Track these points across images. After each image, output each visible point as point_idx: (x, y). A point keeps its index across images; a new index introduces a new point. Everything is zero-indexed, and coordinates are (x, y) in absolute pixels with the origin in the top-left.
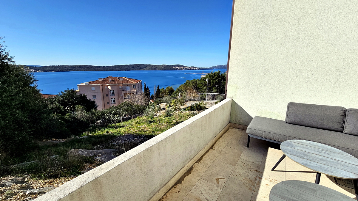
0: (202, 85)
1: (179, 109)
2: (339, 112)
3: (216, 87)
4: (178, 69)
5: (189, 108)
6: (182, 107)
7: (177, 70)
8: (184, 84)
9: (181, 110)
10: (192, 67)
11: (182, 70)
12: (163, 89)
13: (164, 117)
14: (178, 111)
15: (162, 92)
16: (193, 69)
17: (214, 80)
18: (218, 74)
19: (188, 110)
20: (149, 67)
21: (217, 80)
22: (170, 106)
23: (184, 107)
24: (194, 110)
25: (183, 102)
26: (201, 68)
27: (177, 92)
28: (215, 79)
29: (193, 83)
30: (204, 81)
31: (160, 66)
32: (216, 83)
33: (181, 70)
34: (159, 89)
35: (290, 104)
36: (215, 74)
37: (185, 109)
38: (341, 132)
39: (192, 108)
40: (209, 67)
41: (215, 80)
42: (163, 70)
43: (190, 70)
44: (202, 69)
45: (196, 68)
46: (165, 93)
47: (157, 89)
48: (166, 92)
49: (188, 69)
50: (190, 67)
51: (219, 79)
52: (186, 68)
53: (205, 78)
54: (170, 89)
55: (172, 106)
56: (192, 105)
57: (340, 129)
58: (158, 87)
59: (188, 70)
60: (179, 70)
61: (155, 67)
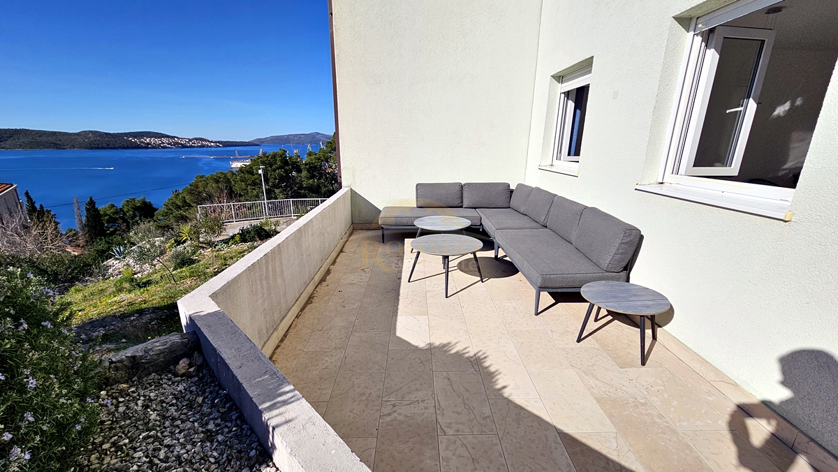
0: (247, 185)
1: (210, 244)
2: (458, 188)
3: (281, 187)
4: (148, 144)
5: (237, 238)
6: (218, 239)
7: (146, 148)
8: (191, 185)
9: (217, 245)
10: (196, 139)
11: (165, 147)
12: (113, 206)
13: (175, 269)
14: (209, 250)
15: (111, 217)
16: (203, 146)
17: (275, 170)
18: (281, 156)
19: (236, 243)
20: (26, 140)
21: (282, 172)
22: (178, 243)
23: (221, 238)
24: (252, 240)
25: (217, 226)
26: (225, 142)
27: (170, 209)
28: (278, 169)
29: (217, 182)
30: (250, 175)
31: (75, 134)
32: (282, 179)
33: (163, 147)
34: (97, 210)
35: (417, 185)
36: (274, 156)
37: (226, 242)
38: (461, 207)
39: (245, 236)
40: (250, 140)
41: (277, 171)
42: (92, 148)
43: (191, 147)
44: (229, 146)
45: (212, 142)
46: (122, 218)
47: (88, 210)
48: (125, 214)
49: (184, 146)
50: (190, 140)
51: (287, 168)
52: (177, 143)
53: (251, 168)
54: (139, 204)
55: (185, 242)
56: (242, 231)
57: (460, 205)
58: (92, 203)
59: (187, 147)
60: (153, 148)
61: (51, 139)
